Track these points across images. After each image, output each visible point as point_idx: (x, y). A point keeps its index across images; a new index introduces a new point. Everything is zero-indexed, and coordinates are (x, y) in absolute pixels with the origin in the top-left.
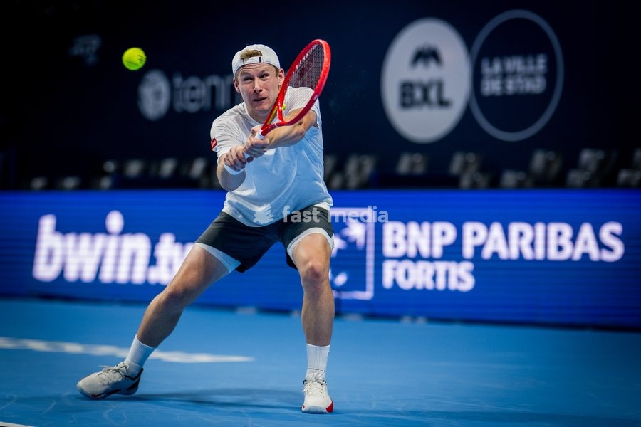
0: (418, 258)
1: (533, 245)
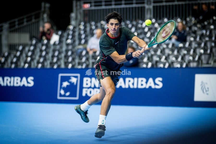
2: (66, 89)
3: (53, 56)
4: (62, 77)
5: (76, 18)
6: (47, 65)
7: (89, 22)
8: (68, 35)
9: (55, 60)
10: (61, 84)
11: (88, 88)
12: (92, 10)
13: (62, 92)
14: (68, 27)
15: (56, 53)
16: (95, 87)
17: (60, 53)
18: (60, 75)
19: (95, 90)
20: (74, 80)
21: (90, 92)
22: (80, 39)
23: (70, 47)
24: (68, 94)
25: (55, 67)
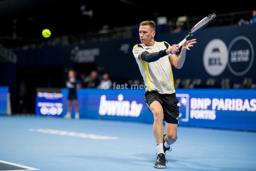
0: (200, 109)
1: (232, 106)
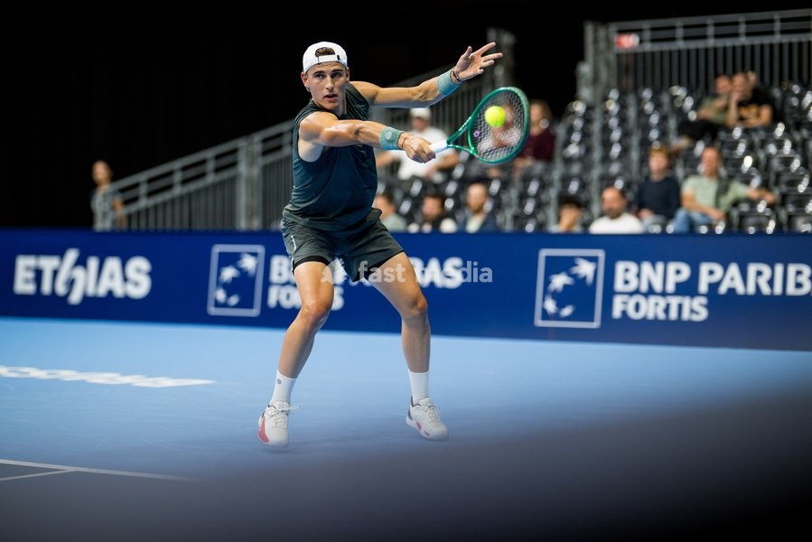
2: (562, 298)
3: (523, 197)
4: (548, 259)
5: (595, 80)
6: (506, 221)
7: (636, 90)
8: (571, 130)
9: (529, 207)
10: (547, 282)
11: (631, 294)
12: (644, 54)
13: (551, 306)
14: (569, 105)
15: (533, 187)
16: (651, 292)
17: (544, 186)
18: (544, 253)
19: (653, 299)
20: (585, 269)
21: (637, 307)
22: (607, 144)
23: (576, 169)
24: (567, 311)
25: (530, 227)
